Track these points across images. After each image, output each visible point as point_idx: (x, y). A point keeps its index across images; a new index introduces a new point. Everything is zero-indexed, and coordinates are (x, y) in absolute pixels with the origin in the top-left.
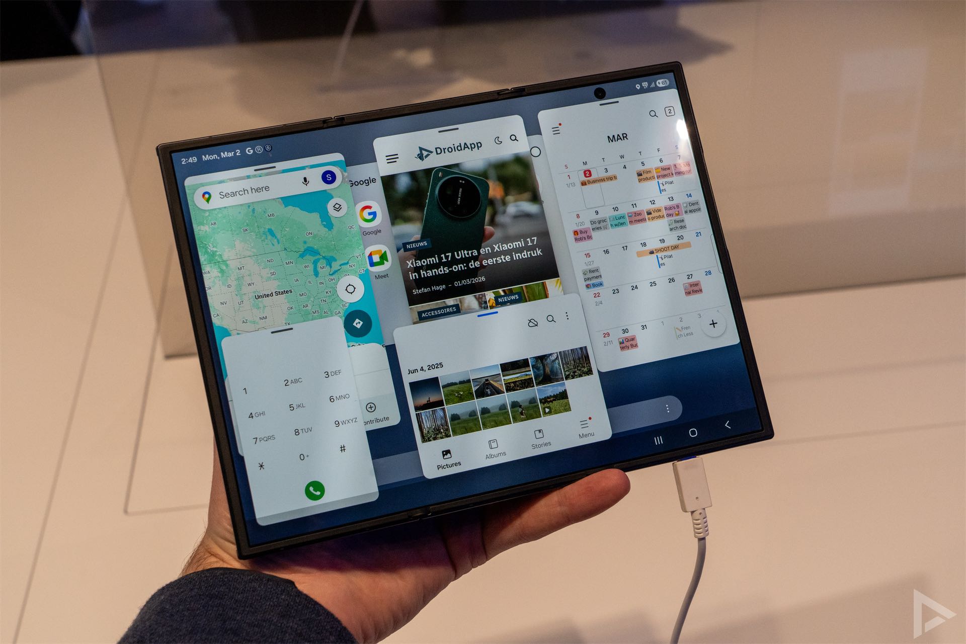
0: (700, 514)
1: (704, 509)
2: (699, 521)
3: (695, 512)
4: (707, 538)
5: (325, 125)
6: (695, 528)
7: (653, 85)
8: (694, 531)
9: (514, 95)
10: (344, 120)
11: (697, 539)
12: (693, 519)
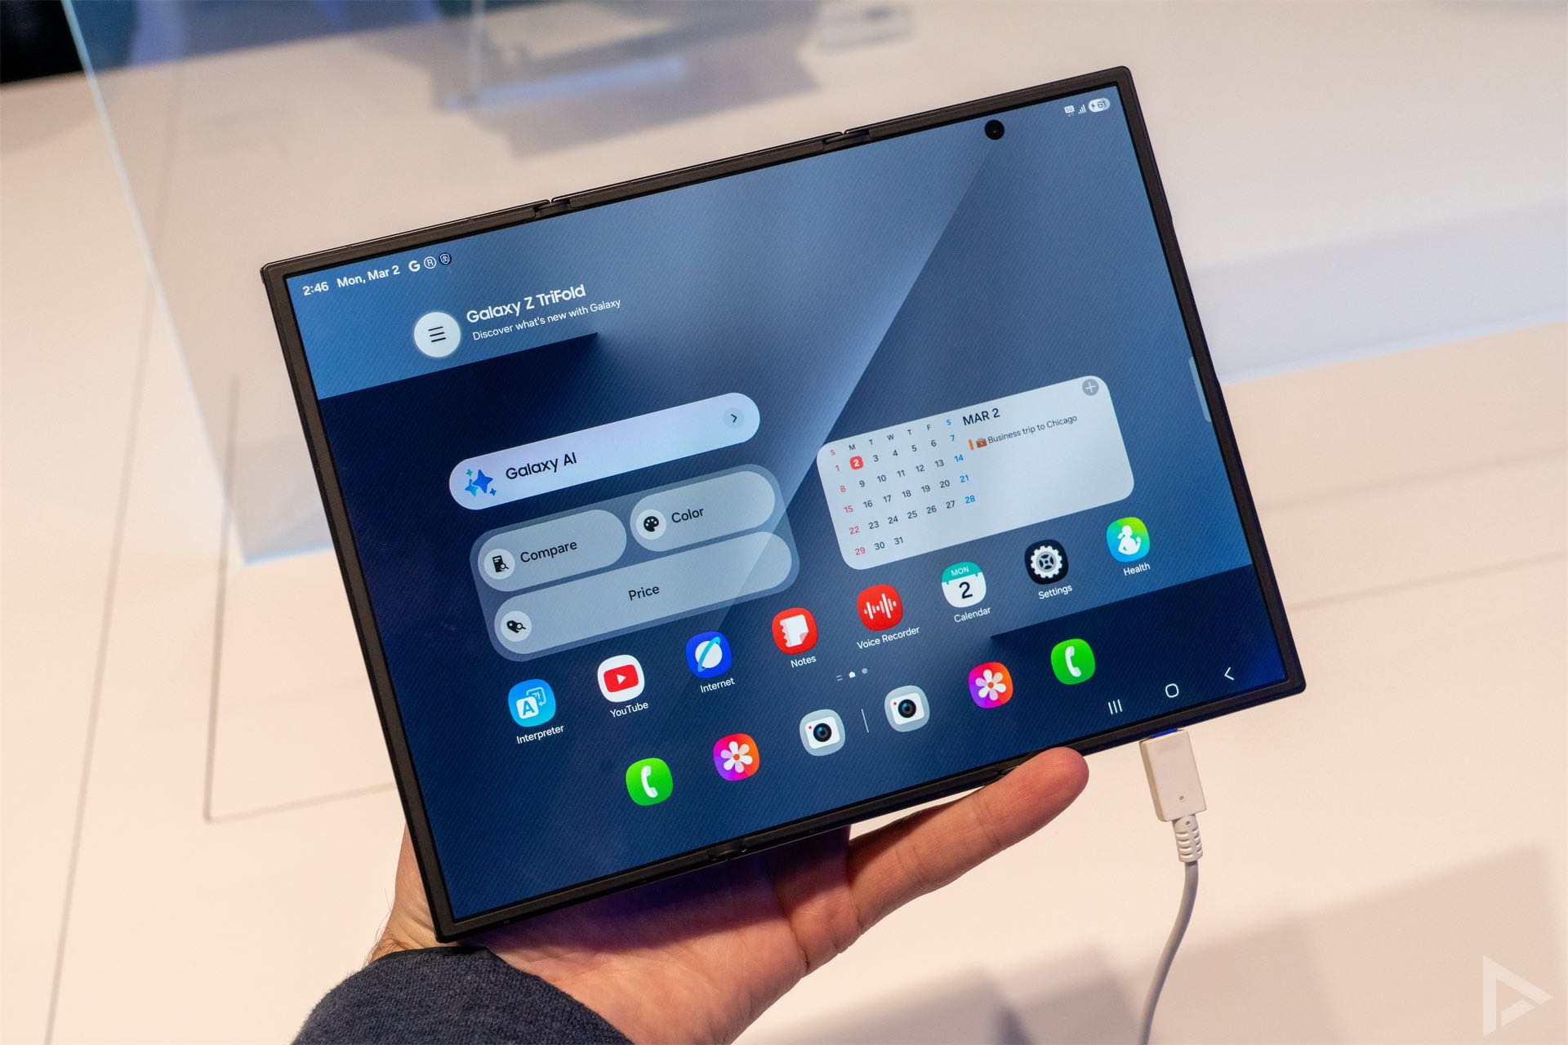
0: (1188, 823)
1: (1194, 815)
2: (1186, 835)
3: (1179, 821)
4: (1199, 861)
5: (538, 215)
6: (1180, 847)
7: (1083, 110)
8: (1179, 850)
9: (850, 142)
10: (569, 203)
11: (1183, 863)
12: (1177, 832)
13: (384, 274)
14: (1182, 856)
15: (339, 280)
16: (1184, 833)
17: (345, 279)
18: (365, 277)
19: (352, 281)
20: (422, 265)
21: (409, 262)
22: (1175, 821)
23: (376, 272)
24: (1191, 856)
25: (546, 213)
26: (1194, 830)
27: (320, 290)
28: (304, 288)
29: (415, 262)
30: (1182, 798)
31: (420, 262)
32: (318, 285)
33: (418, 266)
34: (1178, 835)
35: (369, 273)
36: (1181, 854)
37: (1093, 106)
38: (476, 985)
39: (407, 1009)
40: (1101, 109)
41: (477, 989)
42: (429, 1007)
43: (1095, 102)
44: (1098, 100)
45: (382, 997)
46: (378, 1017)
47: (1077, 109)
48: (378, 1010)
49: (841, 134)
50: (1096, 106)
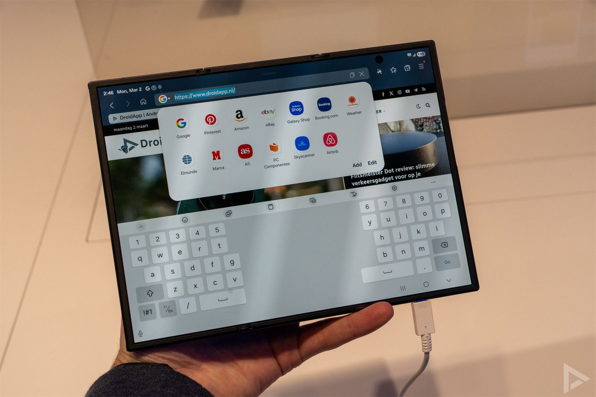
0: (427, 337)
1: (430, 334)
3: (423, 336)
4: (430, 353)
5: (198, 74)
6: (423, 346)
7: (415, 55)
8: (422, 347)
9: (322, 58)
10: (210, 70)
11: (424, 353)
12: (422, 340)
13: (136, 90)
14: (424, 350)
15: (118, 91)
16: (426, 341)
17: (120, 91)
18: (128, 91)
19: (123, 92)
20: (151, 89)
21: (146, 87)
22: (422, 336)
23: (132, 89)
24: (427, 350)
25: (201, 73)
26: (429, 340)
27: (110, 94)
28: (104, 93)
29: (148, 87)
30: (426, 327)
31: (150, 87)
32: (110, 92)
33: (149, 88)
34: (423, 341)
35: (130, 89)
36: (423, 349)
37: (419, 54)
38: (165, 378)
39: (138, 385)
40: (422, 56)
41: (166, 380)
42: (147, 385)
43: (420, 53)
44: (421, 52)
45: (127, 380)
46: (126, 388)
47: (412, 55)
48: (126, 385)
49: (319, 55)
50: (420, 55)
